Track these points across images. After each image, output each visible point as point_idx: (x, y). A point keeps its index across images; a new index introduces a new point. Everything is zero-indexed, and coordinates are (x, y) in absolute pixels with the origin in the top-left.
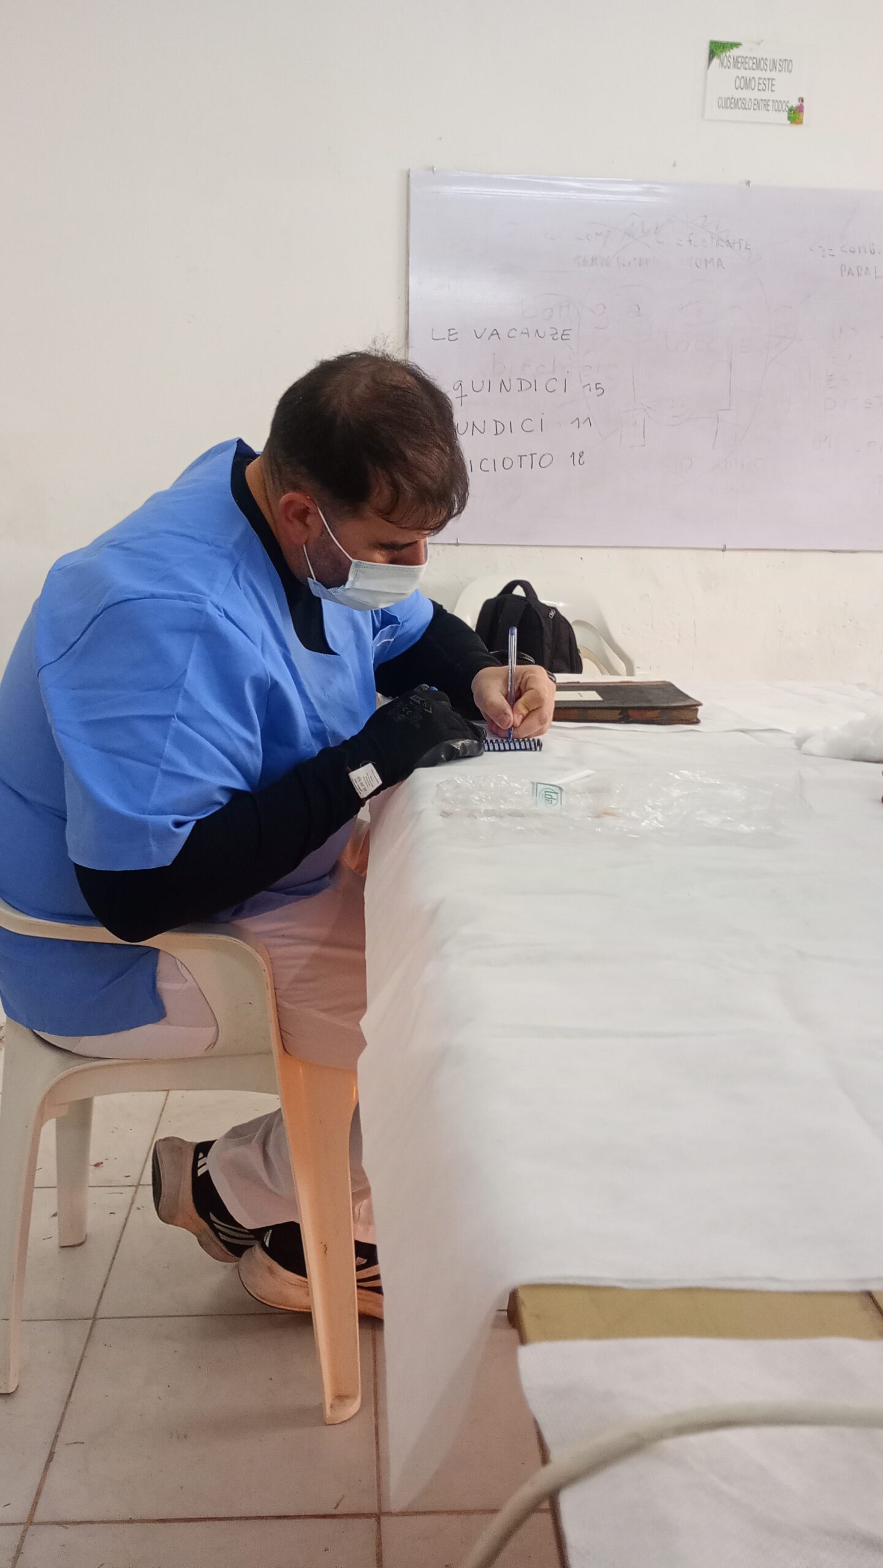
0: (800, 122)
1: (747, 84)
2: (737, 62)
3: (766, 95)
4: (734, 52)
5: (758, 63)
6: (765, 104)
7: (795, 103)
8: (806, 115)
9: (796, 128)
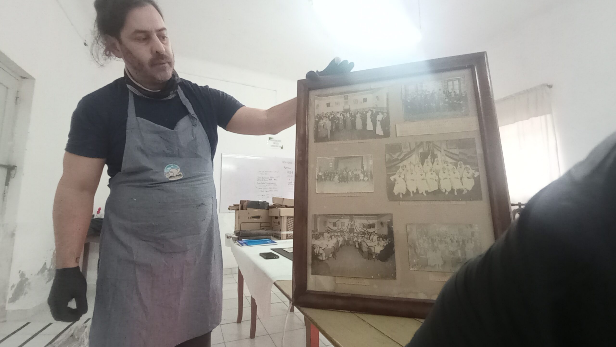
0: (283, 149)
1: (275, 143)
2: (273, 140)
3: (277, 145)
4: (273, 139)
5: (276, 141)
6: (277, 146)
7: (282, 146)
8: (284, 148)
9: (282, 150)
